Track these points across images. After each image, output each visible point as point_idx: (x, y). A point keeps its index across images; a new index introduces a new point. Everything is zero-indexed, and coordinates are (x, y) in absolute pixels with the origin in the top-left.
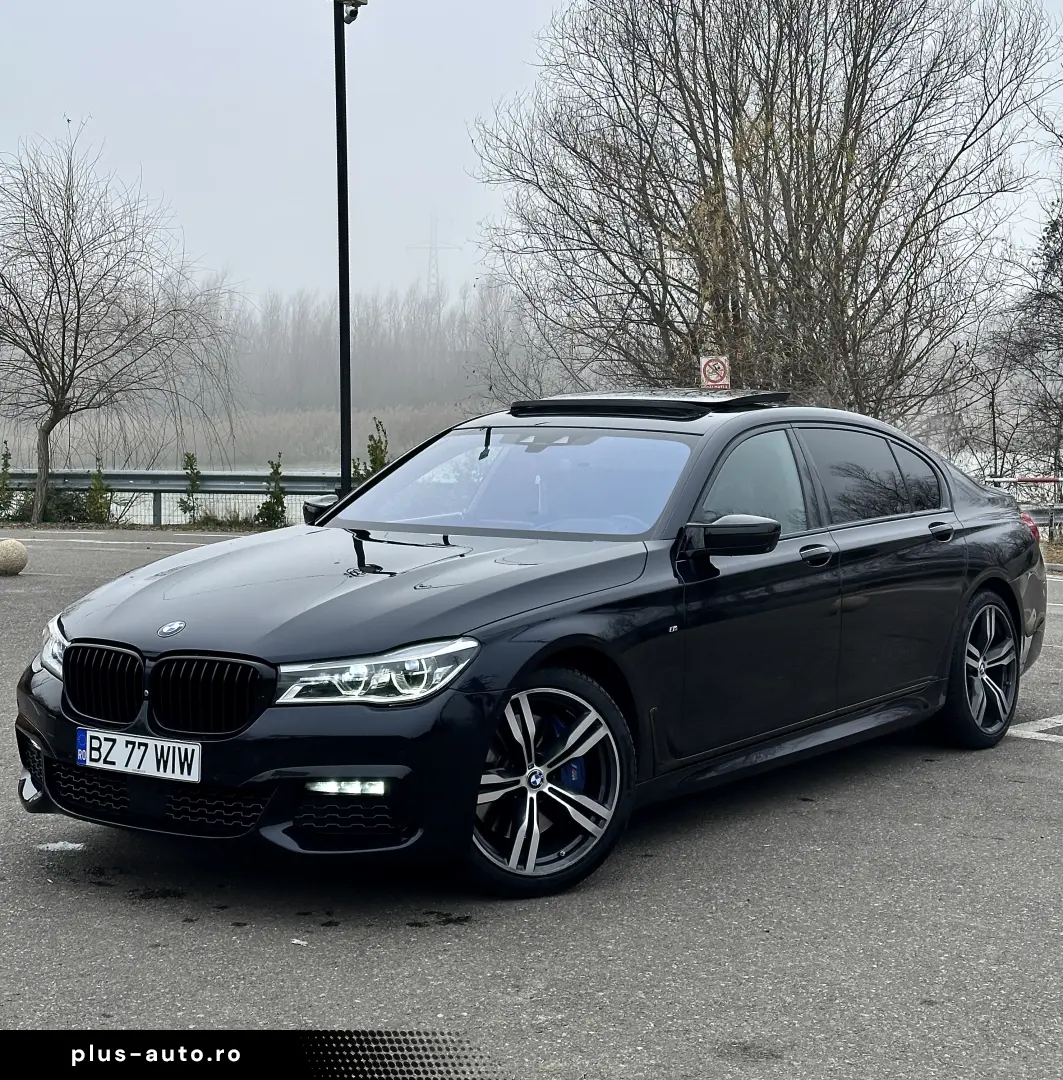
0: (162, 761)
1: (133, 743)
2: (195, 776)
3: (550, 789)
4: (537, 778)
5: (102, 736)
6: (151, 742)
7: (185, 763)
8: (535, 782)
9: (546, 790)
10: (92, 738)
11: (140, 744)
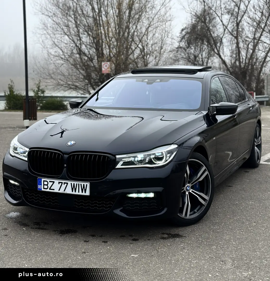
0: (73, 188)
1: (62, 183)
2: (88, 193)
3: (192, 191)
4: (189, 187)
5: (48, 180)
6: (69, 183)
7: (84, 189)
8: (188, 189)
9: (191, 191)
10: (44, 181)
11: (64, 183)
